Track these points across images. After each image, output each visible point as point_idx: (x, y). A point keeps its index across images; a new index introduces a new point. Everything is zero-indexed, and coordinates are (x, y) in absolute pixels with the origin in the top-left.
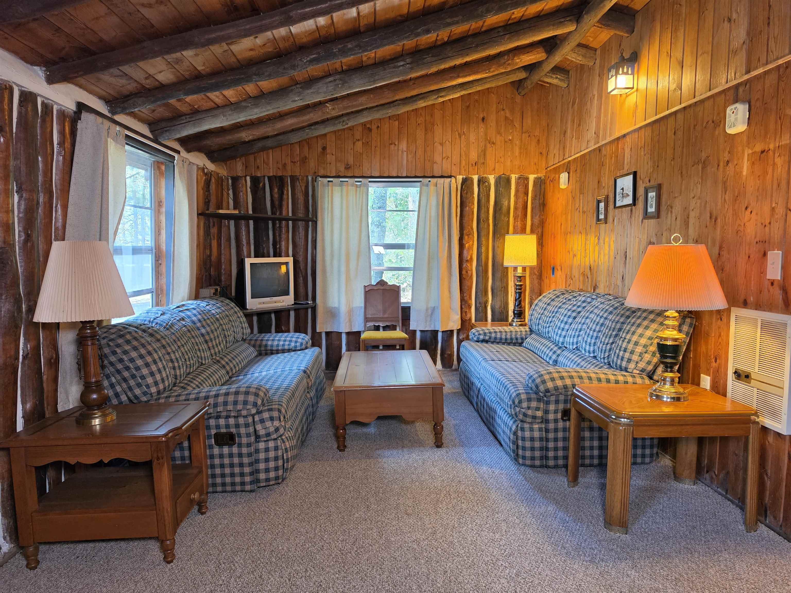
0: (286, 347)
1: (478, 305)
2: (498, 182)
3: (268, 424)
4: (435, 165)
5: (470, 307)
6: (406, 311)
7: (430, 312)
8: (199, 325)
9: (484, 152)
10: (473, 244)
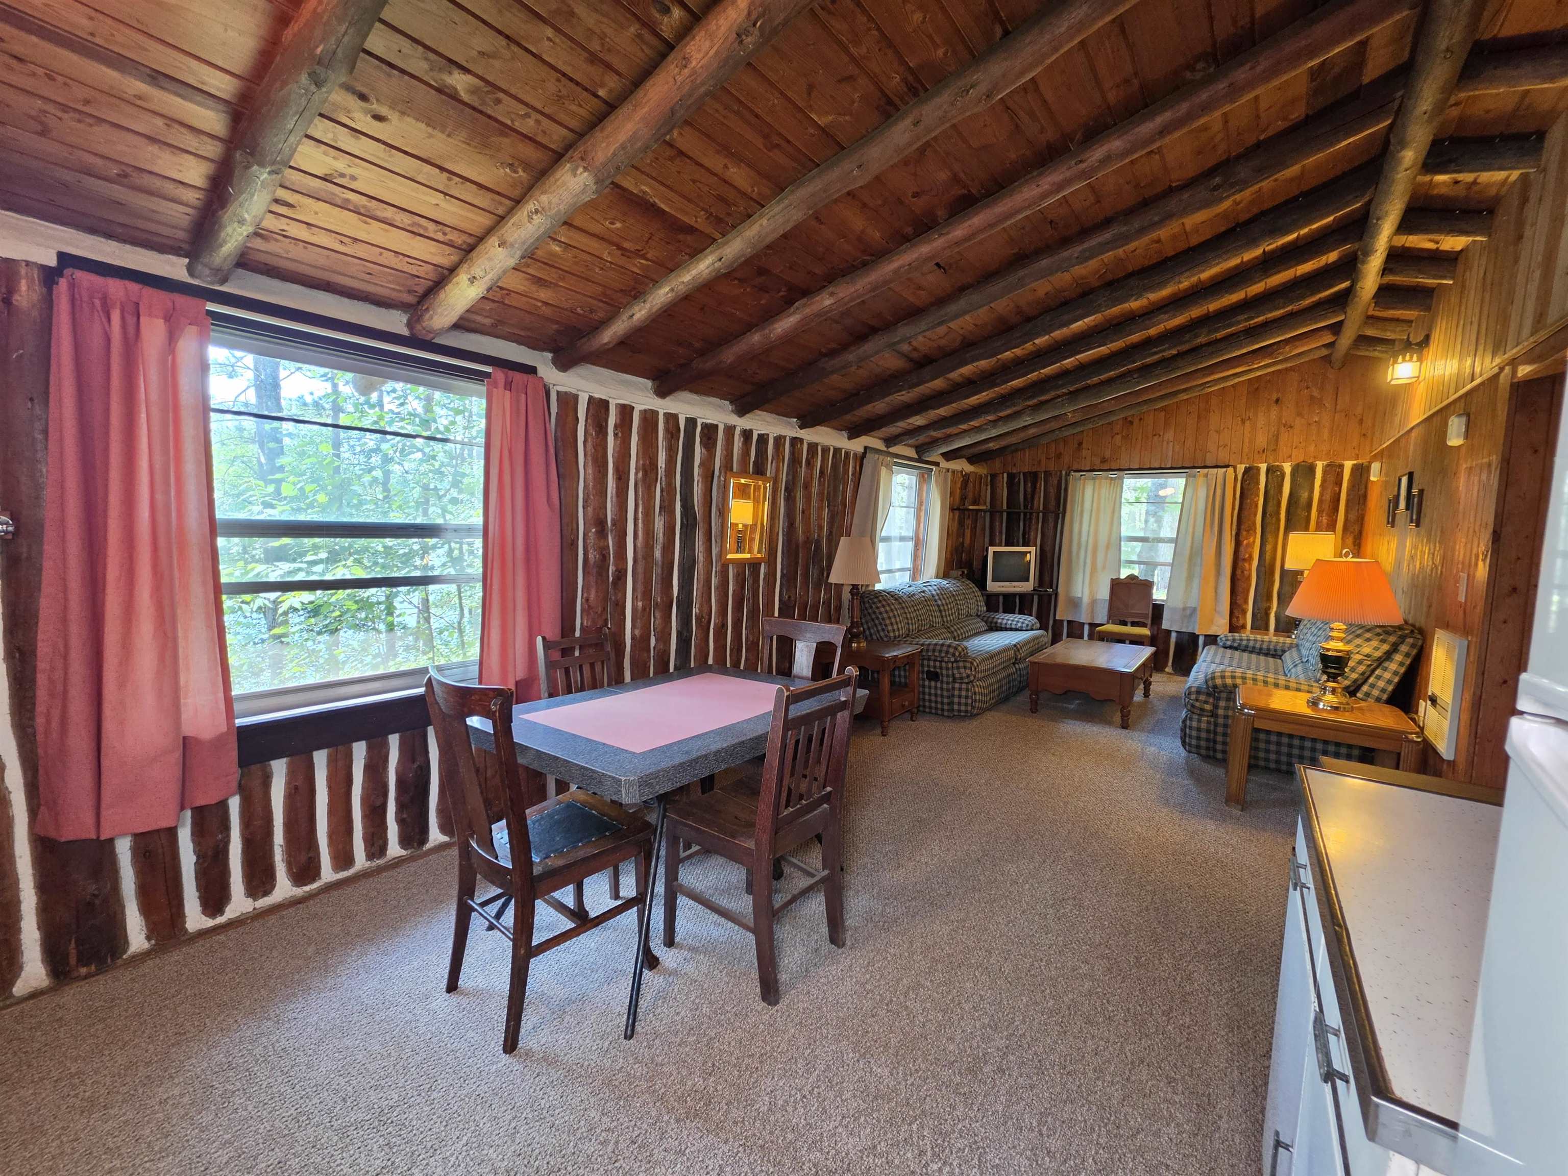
0: (1013, 626)
1: (1256, 611)
2: (1295, 470)
4: (1208, 455)
5: (1244, 612)
6: (1158, 609)
7: (1188, 612)
9: (1277, 437)
10: (1254, 542)
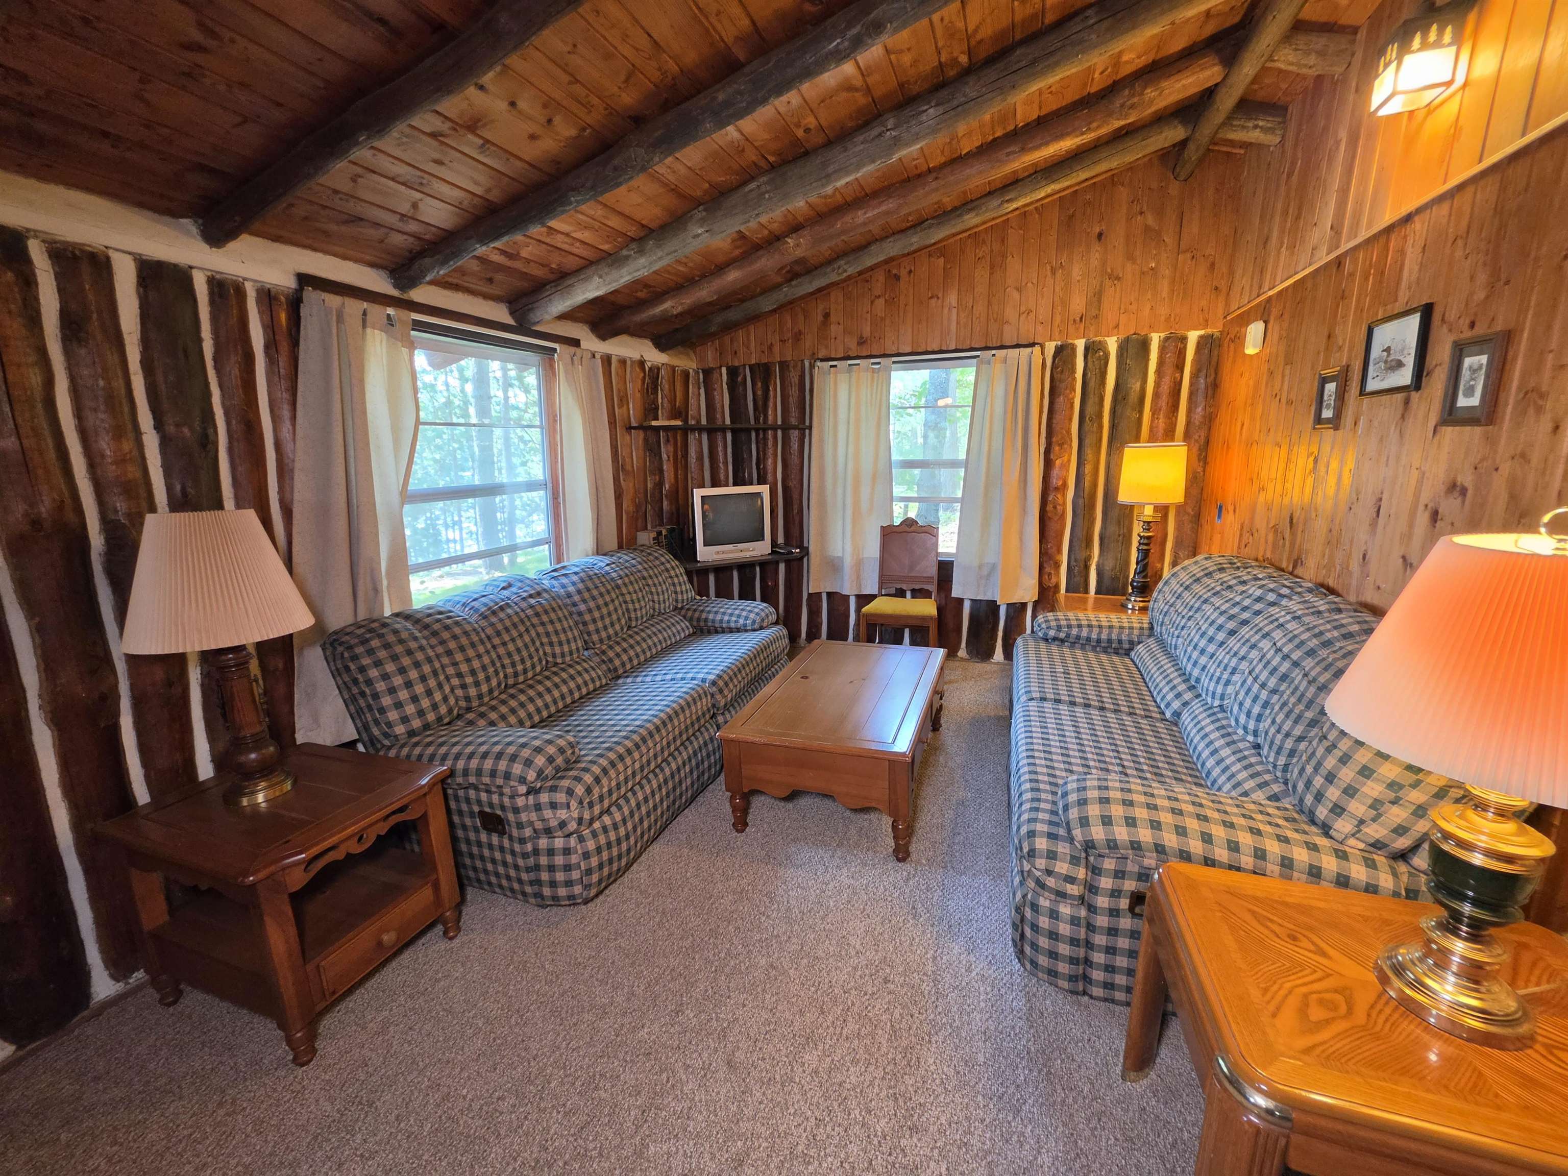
1: (1073, 563)
2: (1123, 348)
3: (548, 813)
4: (1006, 327)
5: (1057, 566)
6: (945, 569)
7: (985, 572)
8: (577, 598)
9: (1099, 295)
10: (1069, 461)
